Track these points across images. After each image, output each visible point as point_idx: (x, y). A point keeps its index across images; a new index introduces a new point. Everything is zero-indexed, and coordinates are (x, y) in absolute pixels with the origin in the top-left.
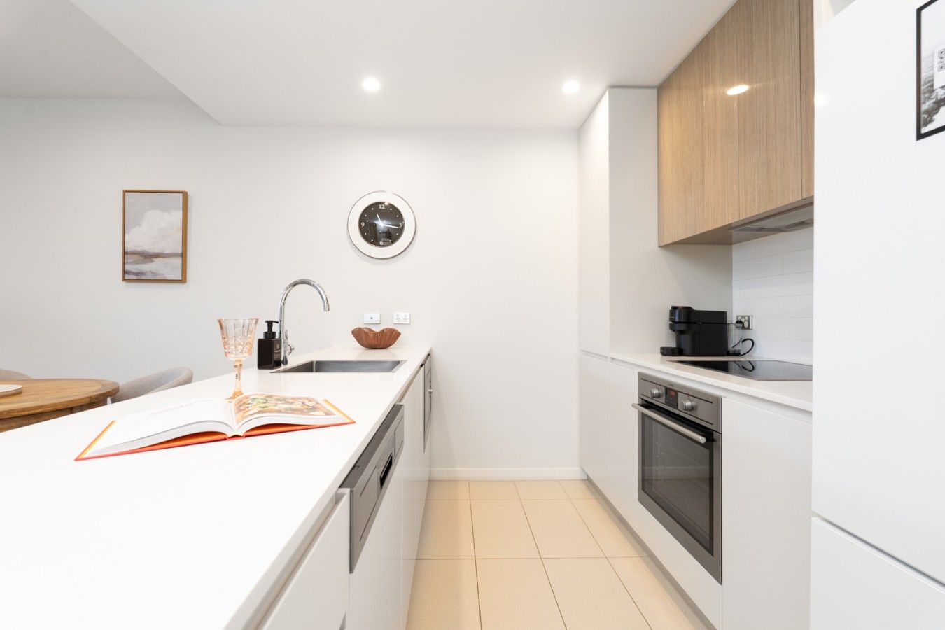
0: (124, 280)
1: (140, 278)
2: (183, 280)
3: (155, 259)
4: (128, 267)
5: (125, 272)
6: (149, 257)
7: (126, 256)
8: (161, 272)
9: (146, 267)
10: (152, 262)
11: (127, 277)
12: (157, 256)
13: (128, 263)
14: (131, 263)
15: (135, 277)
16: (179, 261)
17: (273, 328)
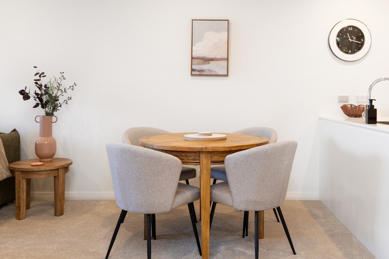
0: (192, 75)
1: (201, 74)
2: (227, 75)
3: (210, 62)
4: (194, 67)
5: (192, 70)
6: (207, 60)
7: (193, 60)
8: (214, 70)
9: (205, 67)
10: (209, 63)
11: (193, 73)
12: (212, 60)
13: (194, 64)
14: (196, 64)
15: (198, 73)
16: (226, 62)
17: (373, 103)
